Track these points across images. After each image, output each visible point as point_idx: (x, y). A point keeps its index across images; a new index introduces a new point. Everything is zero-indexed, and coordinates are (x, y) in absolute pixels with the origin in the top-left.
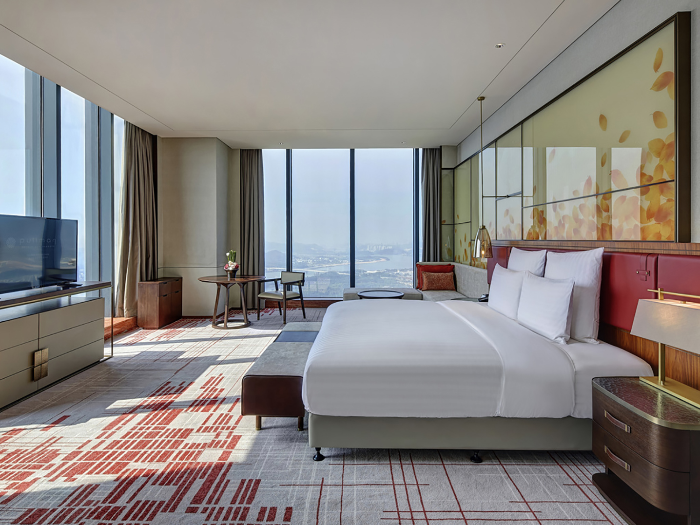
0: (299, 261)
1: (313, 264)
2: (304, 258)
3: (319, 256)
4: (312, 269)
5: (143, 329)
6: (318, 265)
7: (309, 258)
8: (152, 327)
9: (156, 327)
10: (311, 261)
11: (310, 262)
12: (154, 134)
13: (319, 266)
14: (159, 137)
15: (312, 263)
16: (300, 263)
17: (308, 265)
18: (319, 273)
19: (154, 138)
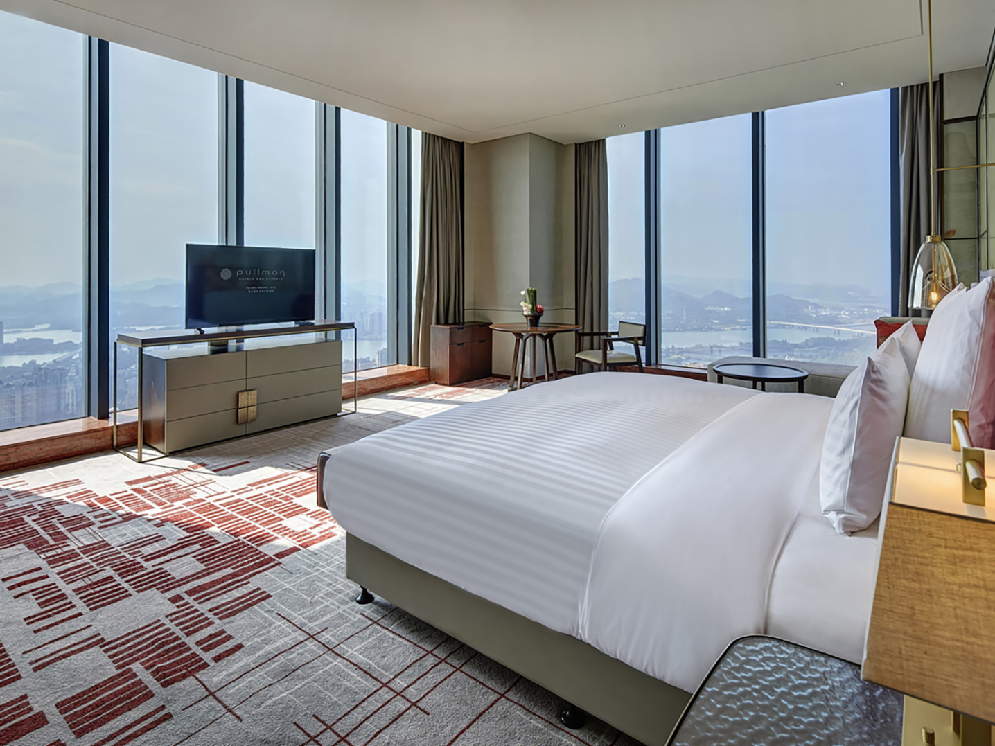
0: (824, 313)
1: (852, 318)
2: (834, 308)
3: (862, 305)
4: (849, 327)
5: (436, 383)
6: (861, 320)
7: (844, 309)
8: (443, 382)
9: (446, 383)
10: (847, 313)
11: (845, 315)
12: (461, 141)
13: (864, 321)
14: (467, 143)
15: (848, 317)
16: (826, 315)
17: (842, 321)
18: (862, 334)
19: (460, 146)
